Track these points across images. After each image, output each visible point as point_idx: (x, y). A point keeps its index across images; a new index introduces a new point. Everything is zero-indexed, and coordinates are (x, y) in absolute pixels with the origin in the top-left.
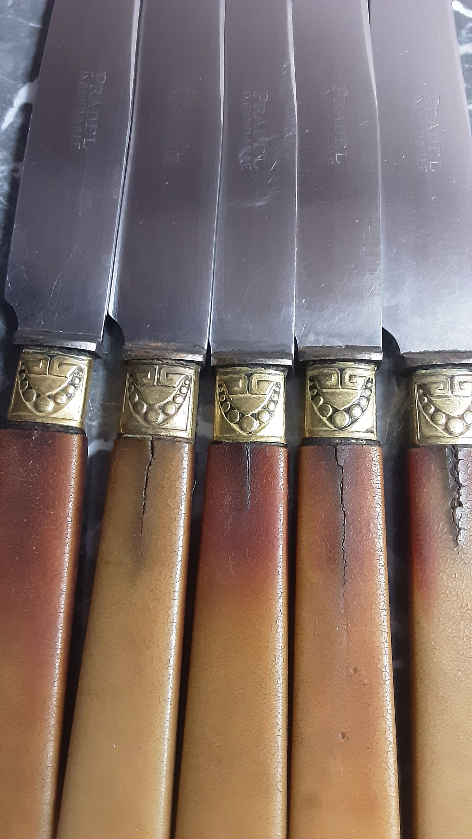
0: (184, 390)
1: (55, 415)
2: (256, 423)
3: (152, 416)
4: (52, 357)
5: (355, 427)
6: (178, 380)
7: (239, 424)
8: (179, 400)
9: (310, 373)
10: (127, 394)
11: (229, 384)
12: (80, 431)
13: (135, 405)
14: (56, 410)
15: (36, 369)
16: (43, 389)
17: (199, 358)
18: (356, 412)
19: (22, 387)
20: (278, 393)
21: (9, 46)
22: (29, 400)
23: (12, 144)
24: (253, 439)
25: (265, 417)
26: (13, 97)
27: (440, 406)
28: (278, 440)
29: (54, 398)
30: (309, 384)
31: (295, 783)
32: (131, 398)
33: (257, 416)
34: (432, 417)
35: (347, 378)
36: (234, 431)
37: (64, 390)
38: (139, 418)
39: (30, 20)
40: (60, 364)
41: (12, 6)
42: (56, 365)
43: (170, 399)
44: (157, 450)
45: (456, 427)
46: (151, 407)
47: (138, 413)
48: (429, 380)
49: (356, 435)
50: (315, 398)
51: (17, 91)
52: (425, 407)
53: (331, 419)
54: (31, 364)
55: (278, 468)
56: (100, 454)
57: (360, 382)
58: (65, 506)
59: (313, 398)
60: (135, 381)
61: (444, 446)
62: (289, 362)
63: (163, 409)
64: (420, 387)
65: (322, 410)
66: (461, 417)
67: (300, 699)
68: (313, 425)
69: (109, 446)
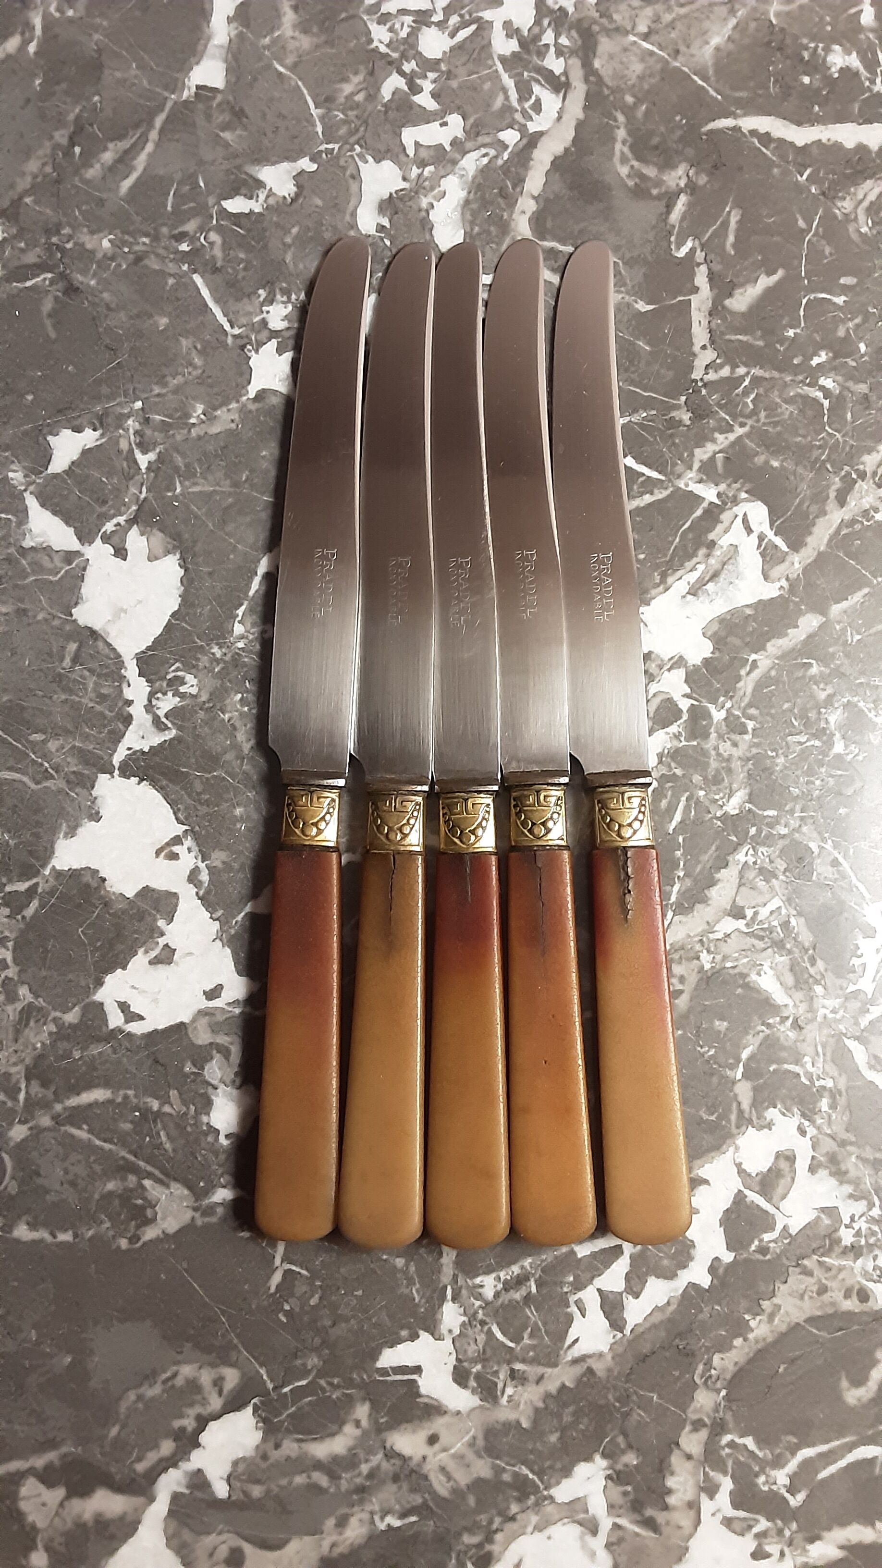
0: (415, 814)
1: (318, 838)
2: (473, 837)
3: (392, 836)
4: (312, 792)
5: (550, 836)
6: (410, 806)
7: (460, 838)
8: (412, 821)
9: (514, 794)
10: (370, 818)
11: (450, 807)
12: (336, 849)
13: (378, 827)
14: (317, 835)
15: (301, 803)
16: (307, 818)
17: (426, 788)
18: (550, 824)
19: (291, 817)
20: (488, 812)
21: (248, 519)
22: (297, 828)
23: (259, 609)
24: (471, 850)
25: (480, 832)
26: (257, 567)
27: (614, 817)
28: (491, 850)
29: (316, 824)
30: (513, 803)
31: (513, 1098)
32: (375, 821)
33: (473, 832)
34: (608, 825)
35: (542, 798)
36: (455, 843)
37: (323, 818)
38: (383, 838)
39: (263, 493)
40: (318, 798)
41: (246, 481)
42: (315, 799)
43: (405, 821)
44: (397, 862)
45: (627, 833)
46: (390, 829)
47: (382, 834)
48: (606, 796)
49: (550, 843)
50: (518, 815)
51: (259, 561)
52: (603, 818)
53: (531, 831)
54: (296, 799)
55: (491, 870)
56: (349, 863)
57: (553, 800)
58: (331, 908)
59: (517, 814)
60: (377, 808)
61: (617, 848)
62: (496, 788)
63: (400, 829)
64: (599, 802)
65: (524, 823)
66: (630, 825)
67: (515, 1039)
68: (517, 835)
69: (356, 857)
